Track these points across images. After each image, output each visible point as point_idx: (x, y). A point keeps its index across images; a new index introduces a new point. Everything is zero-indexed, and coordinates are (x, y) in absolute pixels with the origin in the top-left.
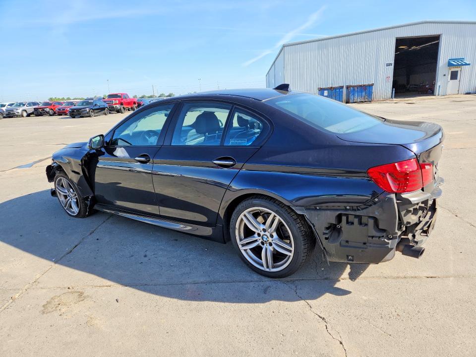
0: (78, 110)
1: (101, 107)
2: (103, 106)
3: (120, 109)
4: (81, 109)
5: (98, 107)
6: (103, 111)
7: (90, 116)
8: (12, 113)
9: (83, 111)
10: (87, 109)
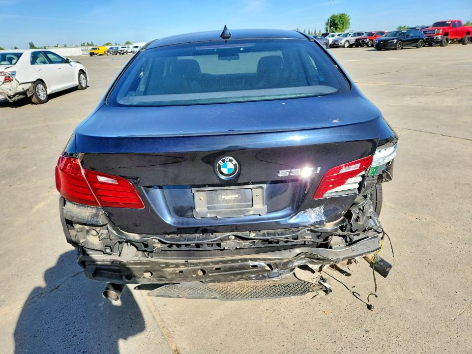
0: (385, 41)
1: (413, 38)
2: (418, 38)
3: (442, 41)
4: (388, 40)
5: (410, 38)
6: (416, 44)
7: (395, 49)
8: (336, 43)
9: (389, 43)
10: (395, 40)
